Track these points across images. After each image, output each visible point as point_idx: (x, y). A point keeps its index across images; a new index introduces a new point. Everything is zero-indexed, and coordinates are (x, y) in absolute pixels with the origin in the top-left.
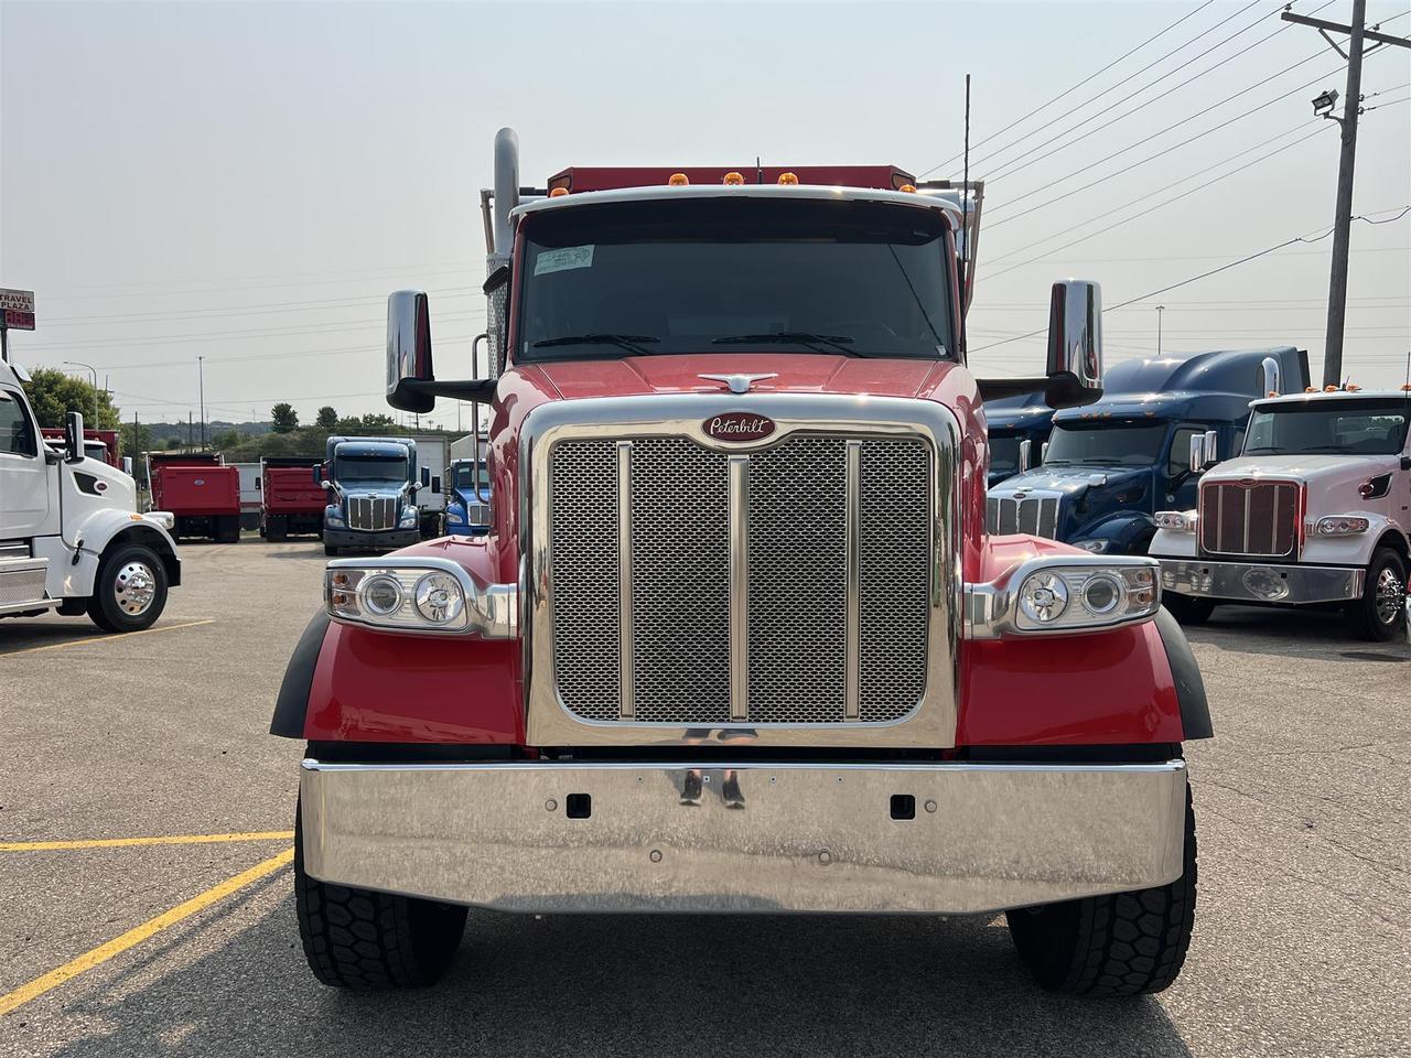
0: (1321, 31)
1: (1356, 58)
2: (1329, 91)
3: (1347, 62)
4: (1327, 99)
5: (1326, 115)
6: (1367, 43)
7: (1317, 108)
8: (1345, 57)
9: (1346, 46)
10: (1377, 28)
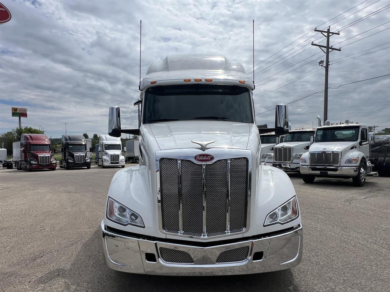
0: (320, 47)
1: (328, 53)
2: (322, 60)
3: (326, 54)
4: (322, 62)
5: (322, 66)
6: (330, 50)
7: (320, 64)
8: (325, 53)
9: (325, 51)
10: (332, 46)
